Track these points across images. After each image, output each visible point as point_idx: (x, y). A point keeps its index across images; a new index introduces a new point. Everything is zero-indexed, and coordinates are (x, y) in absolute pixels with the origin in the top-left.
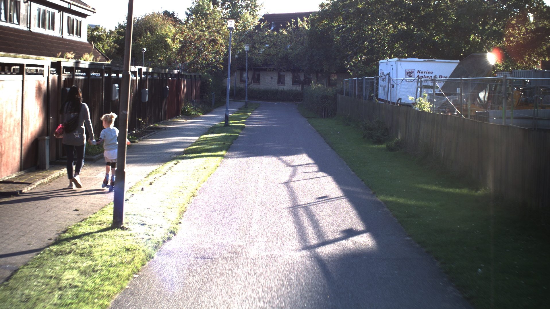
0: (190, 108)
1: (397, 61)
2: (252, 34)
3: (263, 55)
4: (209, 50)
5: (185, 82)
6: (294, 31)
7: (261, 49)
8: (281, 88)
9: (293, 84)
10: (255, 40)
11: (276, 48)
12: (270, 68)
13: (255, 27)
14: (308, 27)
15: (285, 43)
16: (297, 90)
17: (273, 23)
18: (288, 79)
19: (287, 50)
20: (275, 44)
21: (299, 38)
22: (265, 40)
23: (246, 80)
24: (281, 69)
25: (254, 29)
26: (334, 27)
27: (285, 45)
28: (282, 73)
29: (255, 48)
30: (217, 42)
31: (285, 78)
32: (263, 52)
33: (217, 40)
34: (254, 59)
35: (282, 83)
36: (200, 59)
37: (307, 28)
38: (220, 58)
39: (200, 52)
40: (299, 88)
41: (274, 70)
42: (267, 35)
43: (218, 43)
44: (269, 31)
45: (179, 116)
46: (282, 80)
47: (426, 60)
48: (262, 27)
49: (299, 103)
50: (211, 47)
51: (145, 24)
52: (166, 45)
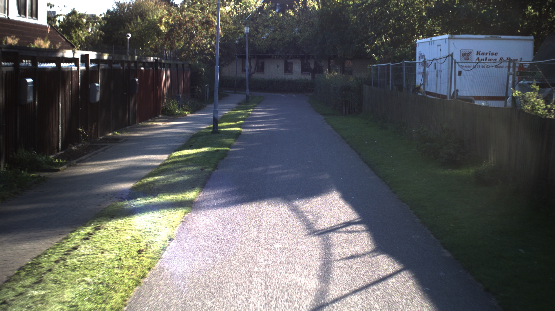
0: (173, 106)
1: (449, 38)
2: (254, 17)
3: (267, 40)
4: (202, 34)
5: (169, 73)
6: (302, 12)
7: (265, 33)
8: (289, 77)
9: (302, 73)
10: (258, 23)
11: (282, 31)
12: (275, 55)
13: (258, 9)
14: (319, 7)
15: (292, 26)
16: (307, 80)
17: (278, 4)
18: (297, 67)
19: (295, 33)
20: (280, 27)
21: (309, 20)
22: (270, 22)
24: (288, 56)
25: (256, 11)
26: (349, 6)
27: (292, 28)
28: (289, 61)
29: (258, 32)
30: (211, 24)
31: (292, 65)
32: (267, 37)
33: (212, 21)
34: (257, 45)
35: (290, 72)
36: (192, 45)
37: (317, 8)
39: (192, 36)
40: (308, 77)
41: (280, 57)
42: (271, 18)
43: (213, 26)
44: (274, 12)
45: (158, 117)
46: (289, 69)
47: (489, 36)
48: (265, 9)
49: (310, 94)
50: (205, 31)
51: (136, 9)
52: (159, 31)
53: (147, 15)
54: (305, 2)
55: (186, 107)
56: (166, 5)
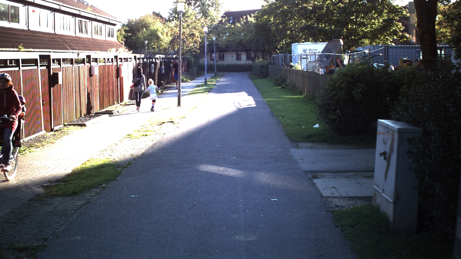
0: (183, 77)
1: (298, 44)
2: (217, 27)
3: (225, 41)
4: (190, 41)
6: (245, 24)
7: (223, 37)
8: (239, 63)
9: (247, 60)
10: (219, 31)
11: (234, 36)
12: (230, 50)
13: (219, 22)
14: (255, 21)
15: (239, 32)
17: (231, 18)
18: (244, 56)
19: (241, 37)
20: (233, 34)
21: (249, 28)
22: (226, 31)
23: (215, 59)
24: (238, 50)
25: (218, 24)
27: (240, 34)
28: (239, 53)
29: (220, 37)
31: (241, 56)
32: (225, 39)
33: (195, 34)
34: (220, 44)
35: (239, 60)
36: (185, 47)
37: (253, 22)
38: (197, 46)
41: (233, 51)
42: (227, 28)
43: (195, 36)
44: (229, 24)
46: (239, 58)
48: (223, 22)
49: (251, 72)
50: (191, 39)
51: (142, 23)
52: (157, 37)
53: (149, 26)
54: (247, 18)
55: (188, 78)
56: (160, 19)
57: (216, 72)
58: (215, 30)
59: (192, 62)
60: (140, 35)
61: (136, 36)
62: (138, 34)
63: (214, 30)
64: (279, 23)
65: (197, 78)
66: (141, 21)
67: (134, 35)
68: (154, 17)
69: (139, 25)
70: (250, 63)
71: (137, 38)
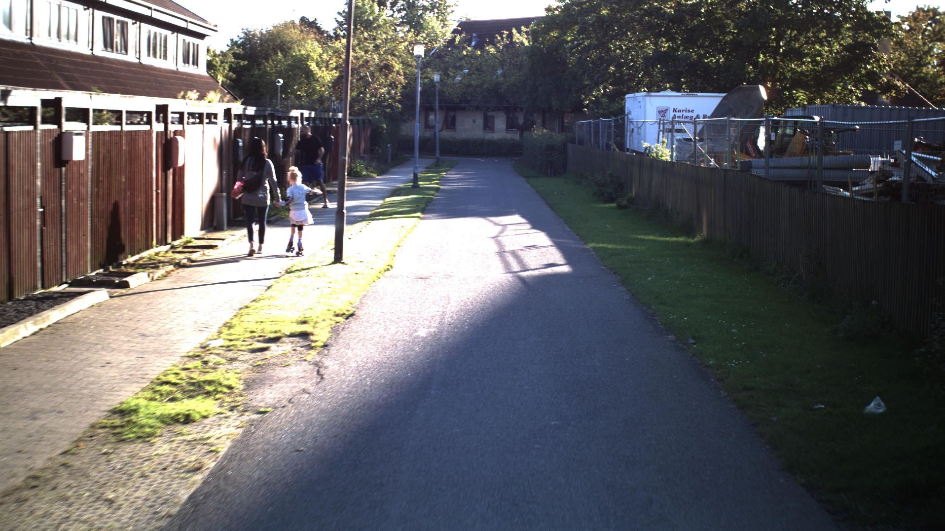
0: (359, 166)
1: (645, 96)
2: (442, 53)
3: (460, 86)
4: (380, 82)
5: (351, 130)
6: (507, 48)
7: (456, 77)
8: (489, 136)
9: (507, 130)
10: (447, 62)
11: (480, 75)
12: (471, 106)
13: (447, 43)
14: (529, 42)
15: (493, 67)
16: (514, 140)
17: (474, 35)
18: (500, 123)
19: (497, 78)
20: (477, 69)
21: (516, 59)
22: (463, 62)
23: (436, 125)
24: (488, 108)
25: (445, 46)
26: (567, 42)
27: (494, 70)
28: (490, 114)
29: (448, 76)
30: (391, 69)
31: (494, 120)
32: (461, 82)
33: (392, 65)
34: (448, 93)
35: (490, 129)
36: (368, 95)
37: (526, 43)
38: (397, 93)
39: (367, 84)
40: (516, 136)
41: (477, 108)
42: (465, 56)
43: (393, 71)
44: (469, 48)
46: (490, 124)
47: (685, 94)
48: (457, 42)
49: (516, 158)
50: (383, 77)
51: (274, 40)
52: (308, 72)
53: (290, 49)
54: (510, 36)
55: (371, 169)
56: (315, 33)
57: (438, 155)
58: (438, 60)
59: (383, 130)
60: (269, 66)
61: (260, 70)
62: (266, 64)
63: (435, 59)
64: (589, 46)
65: (393, 170)
66: (272, 36)
67: (255, 67)
68: (302, 27)
69: (269, 46)
70: (514, 137)
71: (263, 73)
